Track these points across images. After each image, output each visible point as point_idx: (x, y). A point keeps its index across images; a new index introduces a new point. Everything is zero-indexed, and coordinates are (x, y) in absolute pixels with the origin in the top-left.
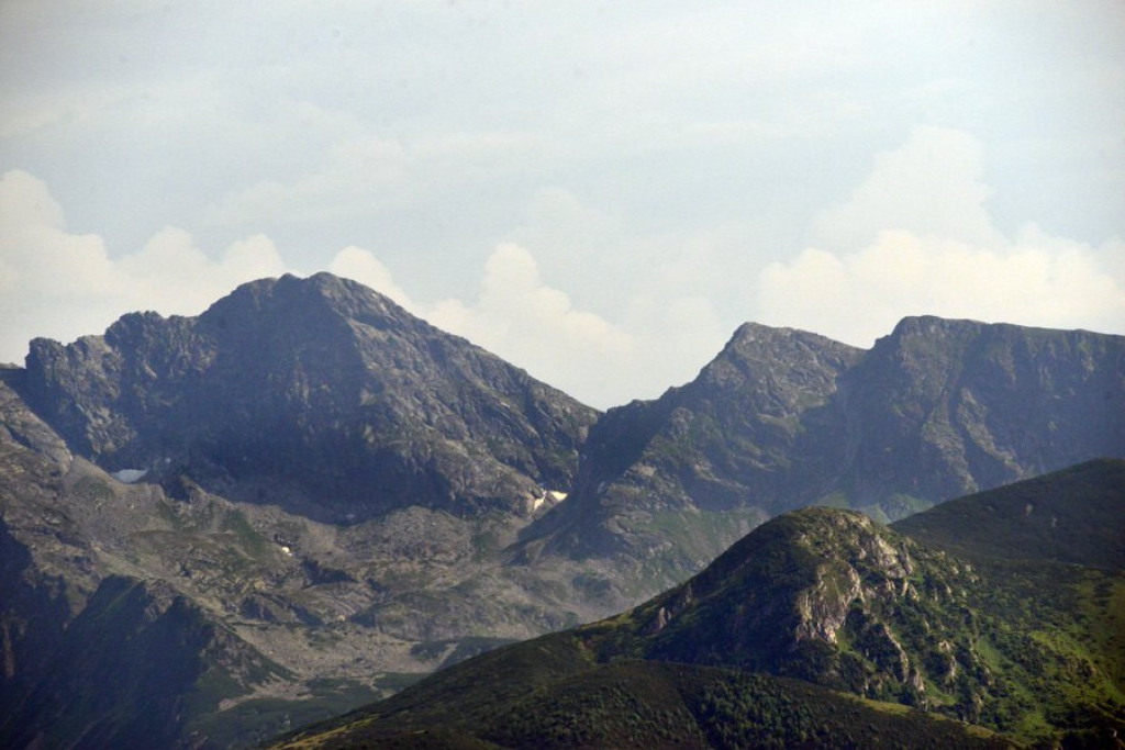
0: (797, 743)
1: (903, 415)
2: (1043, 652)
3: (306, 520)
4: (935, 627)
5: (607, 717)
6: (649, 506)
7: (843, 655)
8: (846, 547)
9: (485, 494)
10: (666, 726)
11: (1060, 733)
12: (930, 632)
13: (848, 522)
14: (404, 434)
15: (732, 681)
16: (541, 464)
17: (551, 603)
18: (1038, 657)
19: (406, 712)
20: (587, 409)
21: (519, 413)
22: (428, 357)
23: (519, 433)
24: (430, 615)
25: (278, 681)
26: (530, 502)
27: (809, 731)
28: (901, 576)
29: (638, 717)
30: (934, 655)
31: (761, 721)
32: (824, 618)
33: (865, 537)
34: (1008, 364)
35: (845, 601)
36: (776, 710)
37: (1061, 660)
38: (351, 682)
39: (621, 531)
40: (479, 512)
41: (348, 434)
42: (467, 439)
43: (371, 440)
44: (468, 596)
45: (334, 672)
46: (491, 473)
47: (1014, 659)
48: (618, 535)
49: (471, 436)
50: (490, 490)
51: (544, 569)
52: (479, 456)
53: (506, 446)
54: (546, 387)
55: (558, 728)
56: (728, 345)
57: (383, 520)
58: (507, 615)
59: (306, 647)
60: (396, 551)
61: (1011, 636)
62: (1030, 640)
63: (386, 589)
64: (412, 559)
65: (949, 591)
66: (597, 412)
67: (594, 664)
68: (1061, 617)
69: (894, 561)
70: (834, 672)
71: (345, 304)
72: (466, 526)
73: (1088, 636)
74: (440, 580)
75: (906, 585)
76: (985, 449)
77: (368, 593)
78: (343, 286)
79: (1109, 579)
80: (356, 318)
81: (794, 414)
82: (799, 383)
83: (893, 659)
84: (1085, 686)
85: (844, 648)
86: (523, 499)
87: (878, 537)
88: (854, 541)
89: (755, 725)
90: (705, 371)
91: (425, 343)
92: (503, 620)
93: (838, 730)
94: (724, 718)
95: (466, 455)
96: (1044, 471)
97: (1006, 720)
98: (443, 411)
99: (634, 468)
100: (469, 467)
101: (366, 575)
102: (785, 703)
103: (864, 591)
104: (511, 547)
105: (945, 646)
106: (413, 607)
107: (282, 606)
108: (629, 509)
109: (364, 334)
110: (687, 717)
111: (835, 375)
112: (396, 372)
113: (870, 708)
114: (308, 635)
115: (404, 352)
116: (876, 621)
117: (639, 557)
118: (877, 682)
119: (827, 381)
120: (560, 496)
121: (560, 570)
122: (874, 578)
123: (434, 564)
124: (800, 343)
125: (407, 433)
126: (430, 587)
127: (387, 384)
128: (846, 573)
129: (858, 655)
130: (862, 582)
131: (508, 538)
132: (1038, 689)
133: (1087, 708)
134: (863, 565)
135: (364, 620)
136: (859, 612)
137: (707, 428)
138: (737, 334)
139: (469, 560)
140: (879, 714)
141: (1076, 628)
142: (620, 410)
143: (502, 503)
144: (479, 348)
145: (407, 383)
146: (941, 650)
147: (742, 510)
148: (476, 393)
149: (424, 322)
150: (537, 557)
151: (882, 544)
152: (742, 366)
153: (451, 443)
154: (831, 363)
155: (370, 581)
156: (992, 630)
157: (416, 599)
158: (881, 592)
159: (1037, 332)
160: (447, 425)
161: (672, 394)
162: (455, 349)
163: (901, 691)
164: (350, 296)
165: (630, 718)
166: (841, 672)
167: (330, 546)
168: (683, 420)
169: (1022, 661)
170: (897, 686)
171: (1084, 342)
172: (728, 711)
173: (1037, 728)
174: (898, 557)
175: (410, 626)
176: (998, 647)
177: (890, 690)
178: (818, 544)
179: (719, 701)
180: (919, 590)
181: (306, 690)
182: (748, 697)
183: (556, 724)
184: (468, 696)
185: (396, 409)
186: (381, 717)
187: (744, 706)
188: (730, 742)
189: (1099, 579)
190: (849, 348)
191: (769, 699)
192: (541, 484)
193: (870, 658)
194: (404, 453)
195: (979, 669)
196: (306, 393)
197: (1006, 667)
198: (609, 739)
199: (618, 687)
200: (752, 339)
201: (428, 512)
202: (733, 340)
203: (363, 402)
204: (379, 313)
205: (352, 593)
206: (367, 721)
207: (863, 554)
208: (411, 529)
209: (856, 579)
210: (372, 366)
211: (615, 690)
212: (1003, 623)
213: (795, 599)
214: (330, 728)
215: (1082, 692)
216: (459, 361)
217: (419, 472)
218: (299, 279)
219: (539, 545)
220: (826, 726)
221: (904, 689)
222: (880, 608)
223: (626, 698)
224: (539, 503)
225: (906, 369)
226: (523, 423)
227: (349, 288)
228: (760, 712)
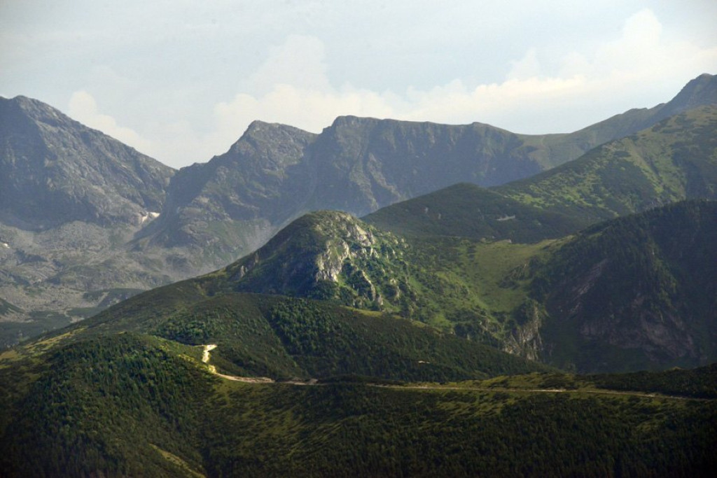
0: (324, 334)
1: (339, 168)
2: (443, 282)
3: (17, 229)
4: (387, 271)
5: (222, 323)
6: (206, 219)
7: (341, 288)
8: (340, 231)
9: (115, 214)
10: (254, 327)
11: (453, 324)
12: (385, 275)
13: (341, 218)
14: (69, 182)
15: (288, 302)
16: (145, 198)
17: (156, 271)
18: (441, 286)
19: (104, 324)
20: (169, 168)
21: (132, 170)
22: (81, 141)
23: (132, 181)
24: (91, 278)
25: (13, 312)
26: (140, 218)
27: (330, 327)
28: (369, 245)
29: (238, 323)
30: (388, 286)
31: (304, 322)
32: (330, 268)
33: (349, 225)
34: (392, 140)
35: (341, 259)
36: (312, 317)
37: (452, 287)
38: (53, 313)
39: (191, 232)
40: (112, 224)
41: (38, 183)
42: (104, 185)
43: (51, 185)
44: (110, 268)
45: (41, 308)
46: (118, 203)
47: (428, 287)
48: (190, 234)
49: (106, 183)
50: (118, 212)
51: (150, 253)
52: (111, 194)
53: (125, 188)
54: (146, 157)
55: (195, 329)
56: (245, 133)
57: (60, 228)
58: (132, 277)
59: (24, 295)
60: (68, 245)
61: (426, 275)
62: (436, 277)
63: (63, 265)
64: (76, 249)
65: (394, 252)
66: (174, 170)
67: (207, 297)
68: (451, 265)
69: (365, 238)
70: (337, 297)
71: (34, 112)
72: (106, 232)
73: (465, 274)
74: (93, 260)
75: (372, 250)
76: (382, 185)
77: (54, 267)
78: (32, 103)
79: (474, 244)
80: (40, 120)
81: (282, 169)
82: (284, 153)
83: (367, 289)
84: (465, 300)
85: (342, 284)
86: (136, 217)
87: (356, 225)
88: (344, 228)
89: (302, 325)
90: (233, 147)
91: (78, 133)
92: (129, 280)
93: (346, 326)
94: (285, 322)
95: (104, 193)
96: (412, 197)
97: (426, 318)
98: (90, 170)
99: (197, 199)
100: (106, 200)
101: (52, 257)
102: (317, 313)
103: (351, 253)
104: (131, 242)
105: (393, 281)
106: (81, 274)
107: (6, 275)
108: (196, 221)
109: (45, 129)
110: (264, 322)
111: (302, 148)
112: (63, 149)
113: (362, 314)
114: (25, 289)
115: (68, 138)
116: (358, 269)
117: (201, 246)
118: (359, 301)
119: (298, 151)
120: (156, 215)
121: (159, 253)
122: (356, 247)
123: (89, 251)
124: (284, 131)
125: (71, 181)
126: (88, 264)
127: (59, 156)
128: (341, 244)
129: (349, 288)
130: (350, 249)
131: (129, 237)
132: (441, 302)
133: (466, 310)
134: (349, 240)
135: (54, 281)
136: (349, 264)
137: (236, 177)
138: (250, 127)
139: (108, 249)
140: (366, 317)
141: (458, 270)
142: (187, 168)
143: (124, 219)
144: (109, 136)
145: (70, 155)
146: (391, 283)
147: (255, 220)
148: (108, 160)
149: (78, 123)
150: (146, 246)
151: (359, 229)
152: (254, 144)
153: (95, 187)
154: (300, 141)
155: (54, 261)
156: (417, 272)
157: (83, 270)
158: (360, 254)
159: (406, 123)
160: (93, 178)
161: (215, 160)
162: (95, 137)
163: (371, 305)
164: (36, 108)
165: (234, 323)
166: (340, 297)
167: (30, 242)
168: (223, 173)
169: (433, 288)
170: (370, 303)
171: (430, 128)
172: (287, 318)
173: (441, 322)
174: (367, 236)
175: (80, 284)
176: (420, 281)
177: (366, 305)
178: (325, 230)
179: (281, 313)
180: (378, 252)
181: (29, 317)
182: (297, 310)
183: (194, 327)
184: (139, 314)
185: (64, 169)
186: (90, 327)
187: (295, 315)
188: (289, 334)
189: (469, 244)
190: (309, 133)
191: (309, 311)
192: (146, 209)
193: (355, 289)
194: (69, 192)
195: (411, 293)
196: (14, 161)
197: (425, 291)
198: (224, 335)
199: (226, 306)
200: (258, 129)
201: (85, 224)
202: (248, 130)
203: (46, 165)
204: (53, 118)
205: (45, 267)
206: (82, 329)
207: (349, 235)
208: (76, 233)
209: (347, 248)
210: (50, 146)
211: (225, 308)
212: (422, 268)
213: (315, 259)
214: (60, 334)
215: (464, 303)
216: (98, 143)
217: (78, 203)
218: (6, 100)
219: (146, 241)
220: (340, 324)
221: (373, 304)
222: (358, 262)
223: (231, 313)
224: (145, 218)
225: (340, 143)
226: (134, 175)
227: (35, 104)
228: (304, 317)
